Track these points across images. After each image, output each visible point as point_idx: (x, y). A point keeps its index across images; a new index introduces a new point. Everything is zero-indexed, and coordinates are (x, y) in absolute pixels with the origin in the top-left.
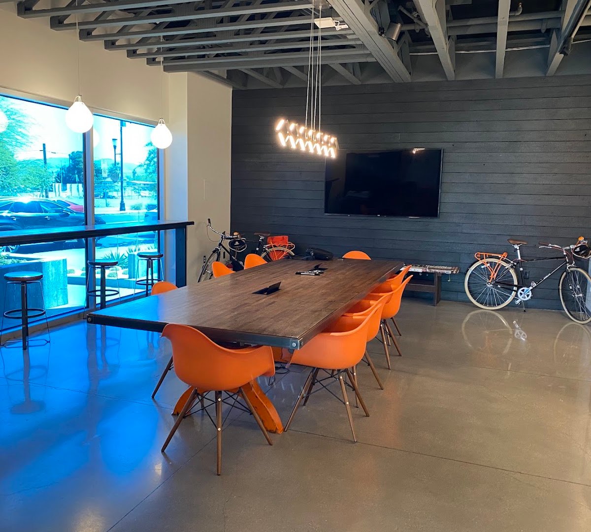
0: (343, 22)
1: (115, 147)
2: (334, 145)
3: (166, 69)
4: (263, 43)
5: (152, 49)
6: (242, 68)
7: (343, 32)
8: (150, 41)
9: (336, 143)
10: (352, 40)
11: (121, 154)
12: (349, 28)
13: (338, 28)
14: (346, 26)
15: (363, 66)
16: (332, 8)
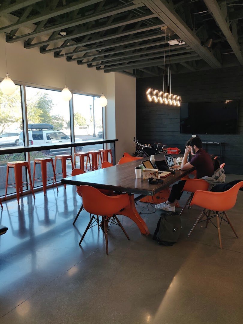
0: (182, 41)
1: (91, 109)
2: (179, 100)
3: (105, 71)
4: (146, 55)
5: (99, 62)
6: (139, 68)
7: (183, 46)
8: (97, 59)
9: (181, 99)
10: (188, 49)
11: (94, 112)
12: (186, 44)
13: (180, 44)
14: (184, 43)
15: (197, 62)
16: (176, 34)
